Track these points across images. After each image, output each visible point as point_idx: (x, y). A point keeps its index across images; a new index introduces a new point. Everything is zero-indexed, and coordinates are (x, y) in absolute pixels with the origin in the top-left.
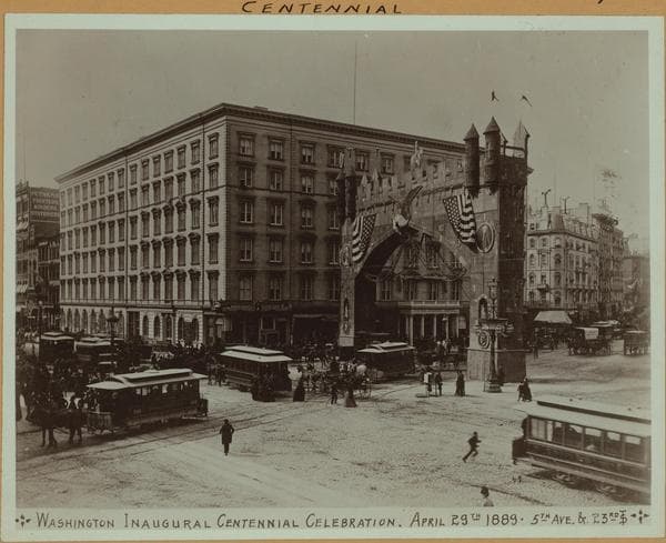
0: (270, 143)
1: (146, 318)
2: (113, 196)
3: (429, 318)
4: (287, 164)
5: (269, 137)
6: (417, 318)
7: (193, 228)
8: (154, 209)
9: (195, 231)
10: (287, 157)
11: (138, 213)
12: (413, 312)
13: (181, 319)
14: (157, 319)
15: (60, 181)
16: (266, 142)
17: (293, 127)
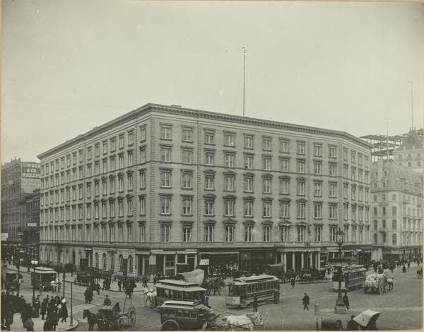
0: (184, 131)
1: (97, 254)
2: (76, 168)
3: (298, 254)
4: (195, 145)
5: (182, 126)
6: (289, 255)
7: (129, 191)
8: (103, 177)
9: (130, 193)
10: (195, 140)
11: (92, 180)
12: (286, 250)
13: (121, 256)
14: (104, 255)
15: (40, 157)
16: (180, 129)
17: (200, 119)
